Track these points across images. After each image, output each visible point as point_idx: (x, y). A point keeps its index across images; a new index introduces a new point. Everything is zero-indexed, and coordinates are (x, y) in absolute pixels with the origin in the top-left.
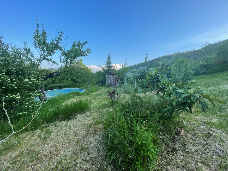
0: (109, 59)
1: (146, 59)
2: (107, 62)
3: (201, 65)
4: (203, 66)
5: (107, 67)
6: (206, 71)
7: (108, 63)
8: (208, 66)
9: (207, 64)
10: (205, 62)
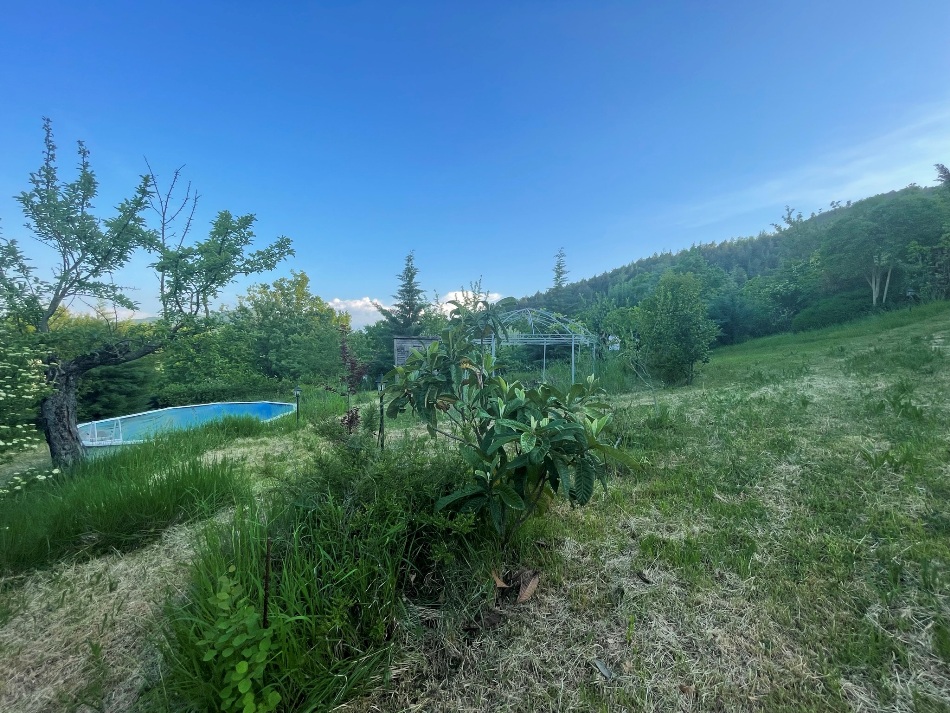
0: (410, 274)
1: (559, 274)
2: (403, 286)
3: (774, 295)
4: (783, 298)
5: (401, 306)
6: (793, 316)
7: (406, 291)
8: (799, 299)
9: (795, 290)
10: (790, 281)
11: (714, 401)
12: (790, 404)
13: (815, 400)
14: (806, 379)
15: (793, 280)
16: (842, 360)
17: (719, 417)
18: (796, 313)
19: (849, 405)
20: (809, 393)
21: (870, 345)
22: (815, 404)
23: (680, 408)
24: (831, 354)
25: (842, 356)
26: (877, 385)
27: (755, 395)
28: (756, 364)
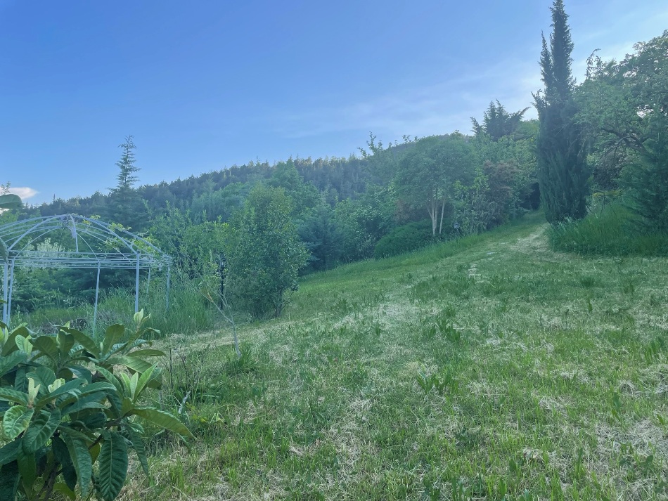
6: (375, 242)
8: (380, 226)
9: (377, 217)
10: (373, 207)
11: (299, 334)
12: (366, 333)
13: (387, 327)
14: (382, 306)
15: (375, 206)
16: (410, 287)
17: (302, 353)
18: (377, 239)
19: (411, 331)
20: (382, 321)
21: (430, 273)
22: (386, 332)
23: (265, 346)
24: (402, 281)
25: (409, 283)
26: (432, 311)
27: (338, 325)
28: (343, 292)
